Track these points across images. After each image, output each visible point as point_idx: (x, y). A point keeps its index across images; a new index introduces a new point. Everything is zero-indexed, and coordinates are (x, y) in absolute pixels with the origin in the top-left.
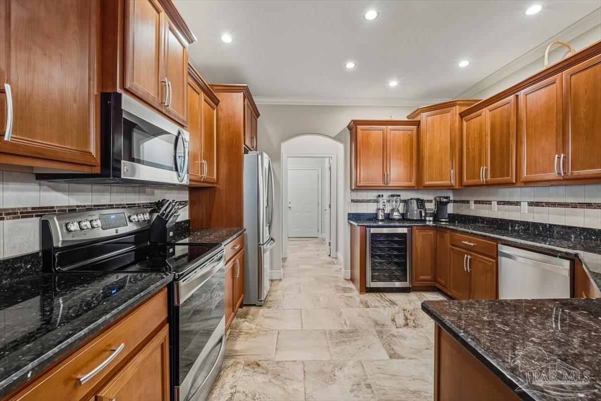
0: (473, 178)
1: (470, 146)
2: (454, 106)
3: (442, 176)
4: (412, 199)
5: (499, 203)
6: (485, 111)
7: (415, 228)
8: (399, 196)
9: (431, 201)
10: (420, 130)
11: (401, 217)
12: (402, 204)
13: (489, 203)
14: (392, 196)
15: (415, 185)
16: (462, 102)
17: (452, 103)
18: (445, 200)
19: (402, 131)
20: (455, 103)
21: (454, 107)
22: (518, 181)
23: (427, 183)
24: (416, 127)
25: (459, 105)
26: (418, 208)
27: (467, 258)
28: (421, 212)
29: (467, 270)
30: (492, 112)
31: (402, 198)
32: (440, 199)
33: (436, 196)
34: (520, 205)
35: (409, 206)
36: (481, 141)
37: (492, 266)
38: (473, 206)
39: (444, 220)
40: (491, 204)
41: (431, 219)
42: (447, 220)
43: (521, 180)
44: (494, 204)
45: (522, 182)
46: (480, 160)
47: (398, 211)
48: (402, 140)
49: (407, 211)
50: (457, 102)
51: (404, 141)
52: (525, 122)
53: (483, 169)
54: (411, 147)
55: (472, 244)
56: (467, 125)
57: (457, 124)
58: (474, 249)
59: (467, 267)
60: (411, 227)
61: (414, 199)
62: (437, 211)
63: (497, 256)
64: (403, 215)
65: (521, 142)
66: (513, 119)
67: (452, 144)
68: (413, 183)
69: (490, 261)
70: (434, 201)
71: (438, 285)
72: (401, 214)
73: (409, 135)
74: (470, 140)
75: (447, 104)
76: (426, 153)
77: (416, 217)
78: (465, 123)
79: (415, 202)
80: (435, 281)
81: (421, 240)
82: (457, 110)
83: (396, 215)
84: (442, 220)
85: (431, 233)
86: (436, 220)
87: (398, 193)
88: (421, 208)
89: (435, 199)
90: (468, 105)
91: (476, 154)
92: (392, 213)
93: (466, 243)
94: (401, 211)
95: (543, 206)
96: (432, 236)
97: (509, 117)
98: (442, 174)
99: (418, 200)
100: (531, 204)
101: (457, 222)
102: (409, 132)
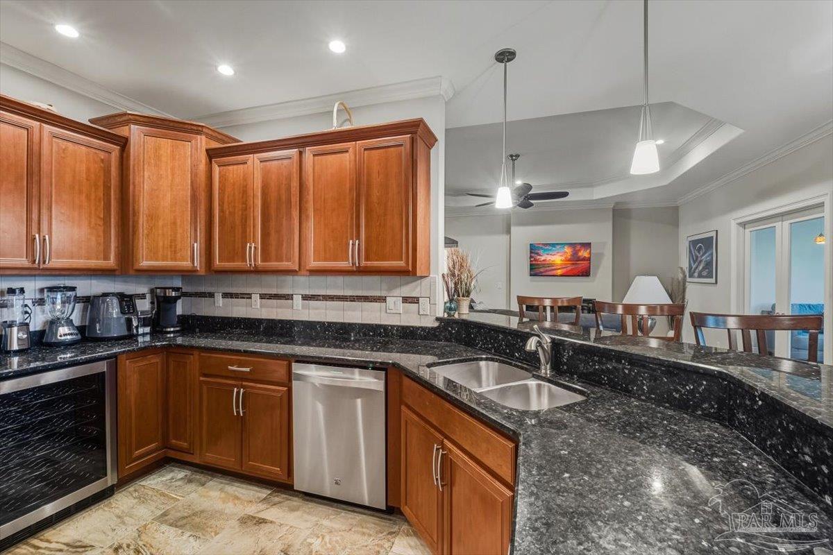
0: (231, 259)
1: (226, 206)
2: (197, 134)
3: (175, 252)
4: (105, 295)
5: (263, 297)
6: (254, 159)
7: (122, 358)
8: (73, 289)
9: (143, 296)
10: (128, 156)
11: (79, 337)
12: (79, 306)
13: (249, 296)
14: (52, 289)
15: (116, 268)
16: (210, 133)
17: (195, 128)
18: (174, 294)
19: (84, 148)
20: (200, 129)
21: (199, 137)
22: (302, 268)
23: (145, 264)
24: (119, 147)
25: (207, 135)
26: (123, 312)
27: (238, 393)
28: (129, 321)
29: (238, 412)
30: (265, 163)
31: (80, 293)
32: (165, 293)
33: (153, 286)
34: (292, 299)
35: (99, 309)
36: (245, 203)
37: (281, 398)
38: (220, 301)
39: (172, 329)
40: (251, 298)
41: (147, 330)
42: (178, 329)
43: (308, 268)
44: (256, 297)
45: (307, 270)
46: (244, 232)
47: (69, 322)
48: (84, 168)
49: (93, 321)
50: (204, 130)
51: (88, 169)
52: (311, 192)
53: (250, 248)
54: (107, 188)
55: (248, 370)
56: (220, 173)
57: (202, 167)
58: (249, 377)
59: (238, 407)
60: (115, 356)
61: (114, 294)
62: (158, 313)
63: (290, 380)
64: (81, 329)
65: (307, 216)
66: (295, 184)
67: (194, 198)
68: (112, 262)
69: (279, 391)
70: (148, 296)
71: (172, 454)
72: (78, 328)
73: (102, 161)
74: (226, 200)
75: (186, 126)
76: (143, 205)
77: (117, 330)
78: (216, 169)
79: (115, 301)
80: (166, 448)
81: (136, 376)
82: (202, 143)
83: (64, 333)
84: (169, 330)
85: (156, 360)
86: (158, 332)
87: (68, 282)
88: (129, 313)
89: (152, 291)
90: (218, 140)
91: (238, 222)
92: (51, 328)
93: (234, 368)
94: (77, 323)
95: (320, 300)
96: (159, 367)
97: (289, 178)
98: (176, 248)
99: (122, 297)
100: (305, 298)
101: (197, 330)
102: (102, 155)
